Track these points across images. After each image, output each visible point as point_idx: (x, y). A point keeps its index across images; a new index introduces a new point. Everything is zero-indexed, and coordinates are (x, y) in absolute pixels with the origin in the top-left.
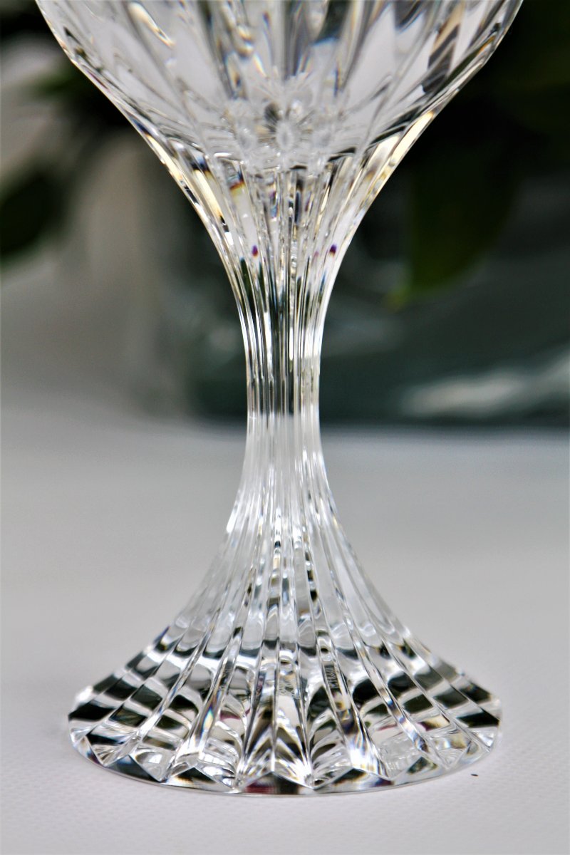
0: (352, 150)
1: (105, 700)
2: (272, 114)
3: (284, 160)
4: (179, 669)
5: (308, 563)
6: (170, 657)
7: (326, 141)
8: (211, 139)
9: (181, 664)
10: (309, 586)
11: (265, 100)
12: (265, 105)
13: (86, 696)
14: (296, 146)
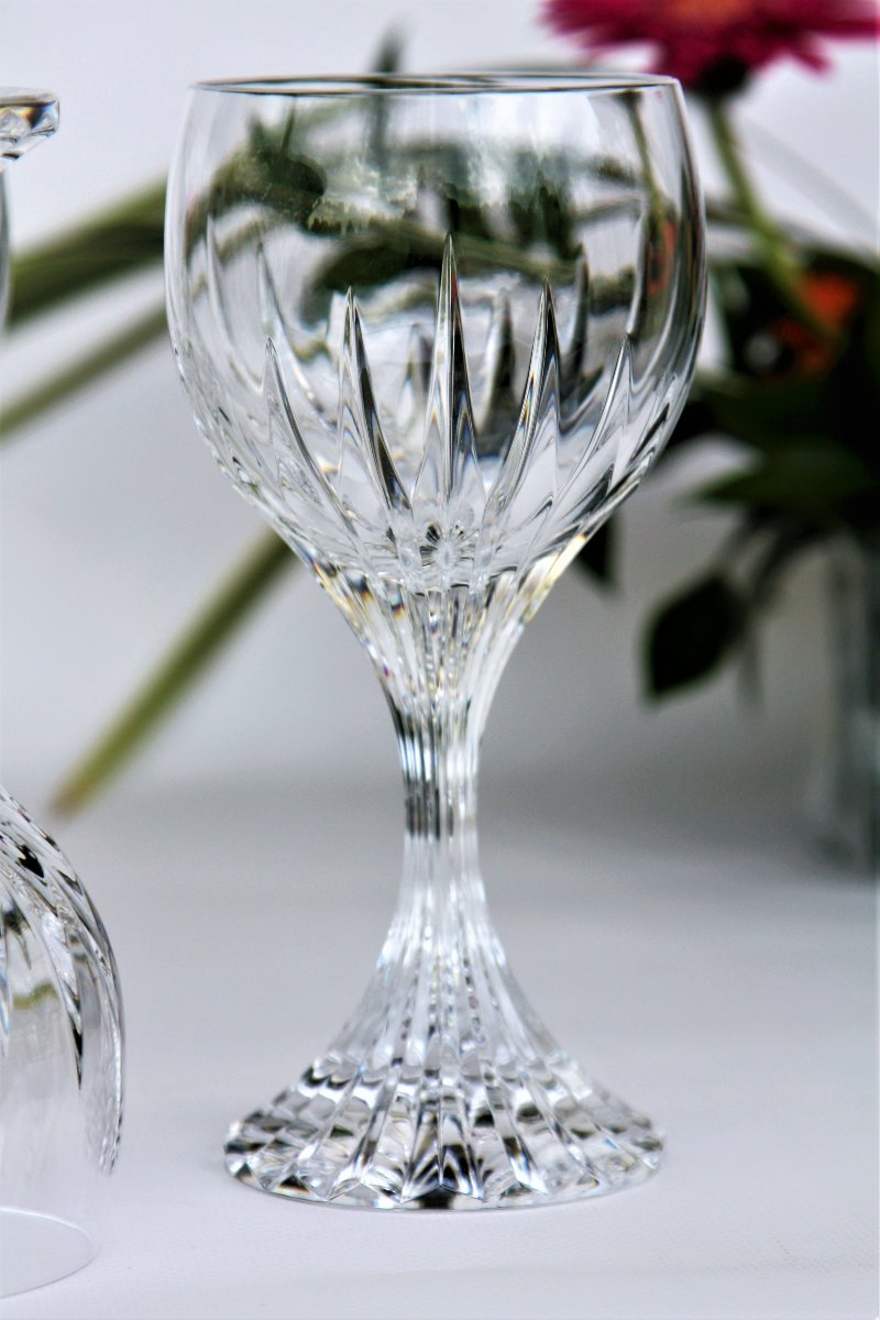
0: (514, 569)
1: (255, 1134)
2: (433, 533)
3: (447, 579)
4: (332, 1102)
5: (469, 990)
6: (324, 1090)
7: (487, 560)
8: (372, 558)
9: (336, 1096)
10: (472, 1014)
11: (428, 520)
12: (428, 524)
13: (234, 1131)
14: (456, 565)
